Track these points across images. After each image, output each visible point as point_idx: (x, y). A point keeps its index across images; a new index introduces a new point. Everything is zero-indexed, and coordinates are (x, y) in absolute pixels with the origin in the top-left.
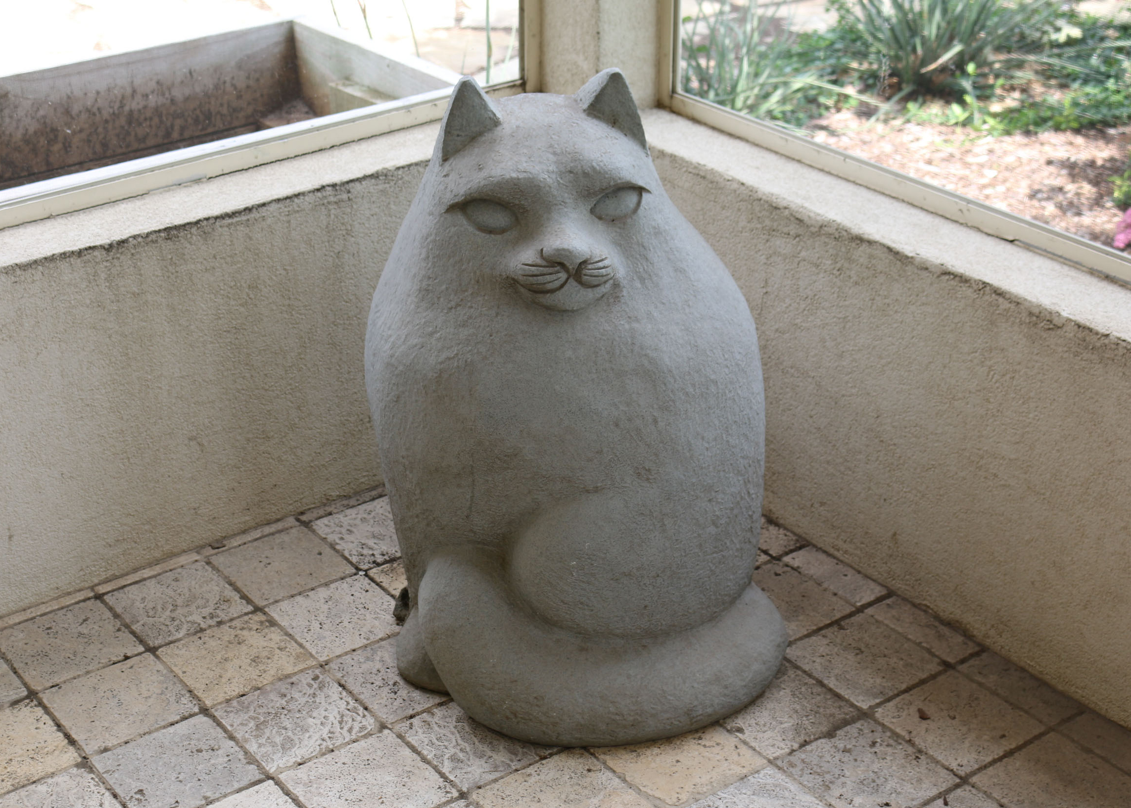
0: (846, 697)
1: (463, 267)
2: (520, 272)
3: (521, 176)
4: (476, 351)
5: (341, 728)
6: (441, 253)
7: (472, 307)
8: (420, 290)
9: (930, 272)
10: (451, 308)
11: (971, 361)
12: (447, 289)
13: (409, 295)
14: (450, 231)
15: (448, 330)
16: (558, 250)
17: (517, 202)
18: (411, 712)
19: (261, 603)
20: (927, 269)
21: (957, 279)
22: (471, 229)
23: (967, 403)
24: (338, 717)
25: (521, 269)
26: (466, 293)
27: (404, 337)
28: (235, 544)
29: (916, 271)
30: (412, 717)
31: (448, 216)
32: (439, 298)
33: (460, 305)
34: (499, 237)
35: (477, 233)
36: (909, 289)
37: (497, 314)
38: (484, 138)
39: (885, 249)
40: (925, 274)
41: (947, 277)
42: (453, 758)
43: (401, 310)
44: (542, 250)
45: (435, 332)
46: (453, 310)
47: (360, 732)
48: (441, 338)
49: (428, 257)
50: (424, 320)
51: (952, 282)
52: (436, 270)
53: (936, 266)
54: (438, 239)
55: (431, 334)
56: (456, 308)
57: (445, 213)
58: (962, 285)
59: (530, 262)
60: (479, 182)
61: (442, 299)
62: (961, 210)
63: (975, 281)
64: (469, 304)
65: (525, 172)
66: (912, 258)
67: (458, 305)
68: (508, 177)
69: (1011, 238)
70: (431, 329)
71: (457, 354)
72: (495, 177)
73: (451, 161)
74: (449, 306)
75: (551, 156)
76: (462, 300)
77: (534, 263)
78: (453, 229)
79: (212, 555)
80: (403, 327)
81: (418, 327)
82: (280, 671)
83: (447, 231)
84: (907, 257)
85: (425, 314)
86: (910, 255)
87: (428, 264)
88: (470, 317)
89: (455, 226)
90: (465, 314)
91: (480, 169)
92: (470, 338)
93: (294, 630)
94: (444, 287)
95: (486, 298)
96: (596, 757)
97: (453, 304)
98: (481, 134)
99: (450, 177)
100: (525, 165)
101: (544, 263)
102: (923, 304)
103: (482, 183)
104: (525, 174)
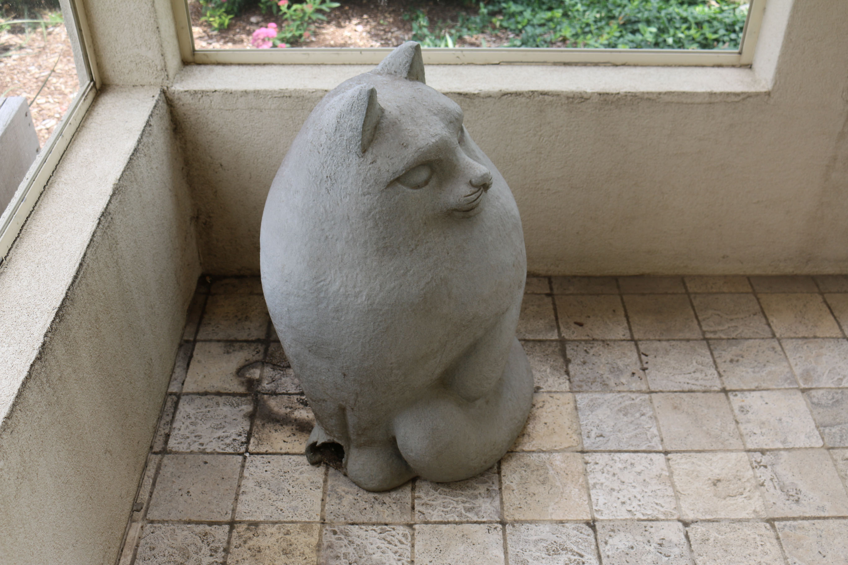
0: (544, 338)
1: (413, 219)
2: (465, 203)
3: (437, 138)
4: (444, 268)
5: (396, 546)
6: (391, 218)
7: (427, 242)
8: (378, 250)
9: (493, 97)
10: (413, 250)
11: (527, 136)
12: (404, 239)
13: (366, 258)
14: (395, 200)
15: (417, 266)
16: (482, 177)
17: (437, 158)
18: (409, 506)
19: (228, 518)
20: (490, 96)
21: (513, 95)
22: (410, 191)
23: (525, 160)
24: (383, 541)
25: (465, 200)
26: (420, 235)
27: (379, 287)
28: (147, 497)
29: (482, 100)
30: (413, 508)
31: (389, 190)
32: (398, 248)
33: (418, 245)
34: (427, 187)
35: (415, 191)
36: (477, 112)
37: (445, 238)
38: (384, 125)
39: (456, 95)
40: (489, 100)
41: (506, 96)
42: (469, 510)
43: (361, 271)
44: (470, 182)
45: (408, 271)
46: (415, 251)
47: (407, 539)
48: (414, 273)
49: (377, 225)
50: (392, 268)
51: (510, 98)
52: (389, 230)
53: (497, 93)
54: (384, 209)
55: (404, 274)
56: (416, 248)
57: (386, 188)
58: (518, 97)
59: (469, 193)
60: (413, 156)
61: (402, 248)
62: (458, 57)
63: (526, 92)
64: (425, 241)
65: (436, 135)
66: (478, 93)
67: (417, 246)
68: (431, 143)
69: (497, 62)
70: (402, 271)
71: (432, 278)
72: (423, 147)
73: (370, 150)
74: (410, 249)
75: (435, 117)
76: (418, 241)
77: (472, 193)
78: (397, 197)
79: (145, 515)
80: (372, 281)
81: (389, 275)
82: (310, 546)
83: (392, 200)
84: (474, 94)
85: (390, 264)
86: (476, 92)
87: (379, 229)
88: (430, 249)
89: (398, 194)
90: (425, 249)
91: (405, 146)
92: (436, 262)
93: (273, 517)
94: (401, 239)
95: (434, 231)
96: (516, 452)
97: (413, 246)
98: (378, 123)
99: (379, 162)
100: (431, 130)
101: (476, 189)
102: (489, 117)
103: (416, 155)
104: (437, 137)
